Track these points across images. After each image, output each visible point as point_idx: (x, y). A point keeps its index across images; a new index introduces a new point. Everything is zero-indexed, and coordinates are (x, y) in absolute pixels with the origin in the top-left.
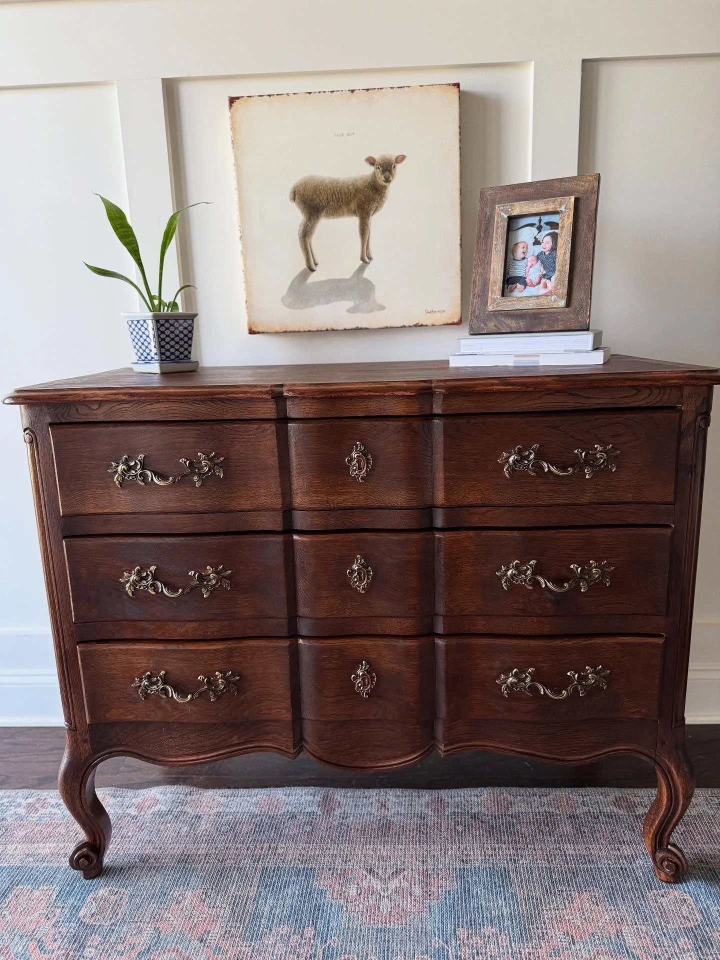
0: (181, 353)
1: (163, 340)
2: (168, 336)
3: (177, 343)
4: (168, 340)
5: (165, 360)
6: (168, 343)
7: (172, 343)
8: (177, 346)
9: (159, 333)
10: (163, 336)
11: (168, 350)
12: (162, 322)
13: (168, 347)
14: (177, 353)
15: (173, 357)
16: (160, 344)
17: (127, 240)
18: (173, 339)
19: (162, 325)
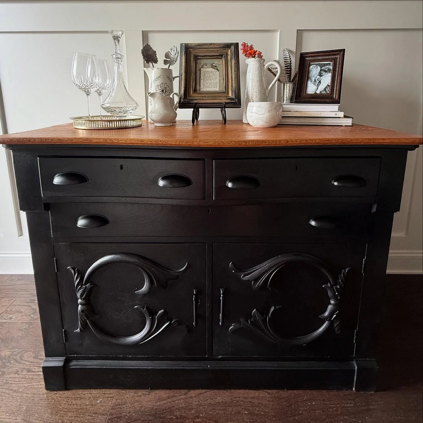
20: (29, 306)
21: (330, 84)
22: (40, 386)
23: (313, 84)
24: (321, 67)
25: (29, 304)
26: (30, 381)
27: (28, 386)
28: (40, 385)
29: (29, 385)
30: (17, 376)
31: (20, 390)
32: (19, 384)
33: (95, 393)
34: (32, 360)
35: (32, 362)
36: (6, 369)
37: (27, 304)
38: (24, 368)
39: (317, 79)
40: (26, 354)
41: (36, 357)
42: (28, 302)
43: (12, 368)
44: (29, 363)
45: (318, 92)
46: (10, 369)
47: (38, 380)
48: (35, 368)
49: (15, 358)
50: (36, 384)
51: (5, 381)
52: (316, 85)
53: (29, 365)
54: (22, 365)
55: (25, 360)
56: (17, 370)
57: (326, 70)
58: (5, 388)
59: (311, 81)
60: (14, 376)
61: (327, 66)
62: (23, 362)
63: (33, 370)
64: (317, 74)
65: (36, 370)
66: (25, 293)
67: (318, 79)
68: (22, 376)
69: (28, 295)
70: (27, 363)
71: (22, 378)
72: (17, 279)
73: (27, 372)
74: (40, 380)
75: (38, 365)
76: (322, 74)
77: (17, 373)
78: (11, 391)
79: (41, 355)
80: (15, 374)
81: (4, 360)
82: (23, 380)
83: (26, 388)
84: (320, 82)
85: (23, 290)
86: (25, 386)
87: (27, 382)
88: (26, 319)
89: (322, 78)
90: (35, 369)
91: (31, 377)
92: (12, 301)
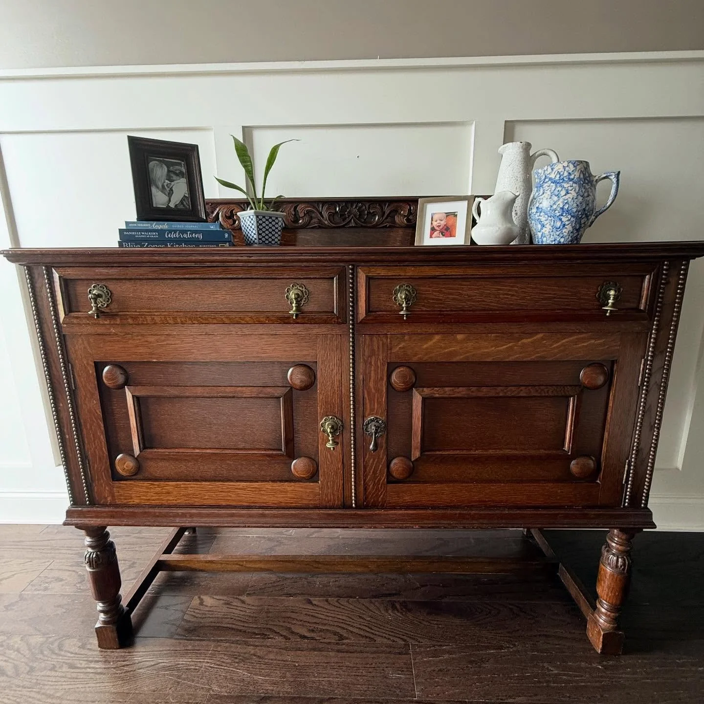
0: (273, 240)
1: (261, 229)
2: (264, 227)
3: (270, 233)
4: (264, 230)
5: (261, 243)
6: (264, 232)
7: (267, 232)
8: (270, 235)
9: (258, 224)
10: (261, 227)
11: (264, 237)
12: (260, 217)
13: (263, 234)
14: (270, 240)
15: (267, 242)
16: (258, 233)
17: (245, 164)
18: (267, 230)
19: (261, 220)
20: (74, 571)
21: (187, 195)
22: (88, 690)
23: (162, 192)
24: (168, 167)
25: (74, 568)
26: (74, 682)
27: (69, 689)
28: (89, 687)
29: (71, 687)
30: (53, 673)
31: (58, 695)
32: (57, 685)
33: (173, 701)
34: (77, 650)
35: (76, 654)
36: (37, 663)
37: (70, 568)
38: (64, 662)
39: (165, 184)
40: (67, 641)
41: (83, 647)
42: (71, 566)
43: (46, 661)
44: (72, 655)
45: (172, 205)
46: (42, 664)
47: (86, 680)
48: (81, 662)
49: (50, 647)
50: (82, 686)
51: (35, 681)
52: (167, 194)
53: (71, 658)
54: (61, 657)
55: (66, 651)
56: (54, 665)
57: (177, 172)
58: (34, 691)
59: (158, 187)
60: (49, 673)
61: (177, 167)
62: (63, 653)
63: (79, 666)
64: (164, 177)
65: (83, 666)
66: (68, 552)
67: (167, 185)
68: (60, 674)
69: (73, 555)
70: (69, 655)
71: (61, 677)
72: (56, 531)
73: (69, 668)
74: (89, 680)
75: (85, 659)
76: (172, 178)
77: (53, 669)
78: (43, 696)
79: (91, 644)
80: (51, 670)
81: (33, 650)
82: (63, 680)
83: (67, 692)
84: (171, 190)
85: (65, 548)
86: (65, 689)
87: (69, 683)
88: (69, 590)
89: (173, 183)
90: (81, 664)
91: (74, 675)
92: (49, 563)
